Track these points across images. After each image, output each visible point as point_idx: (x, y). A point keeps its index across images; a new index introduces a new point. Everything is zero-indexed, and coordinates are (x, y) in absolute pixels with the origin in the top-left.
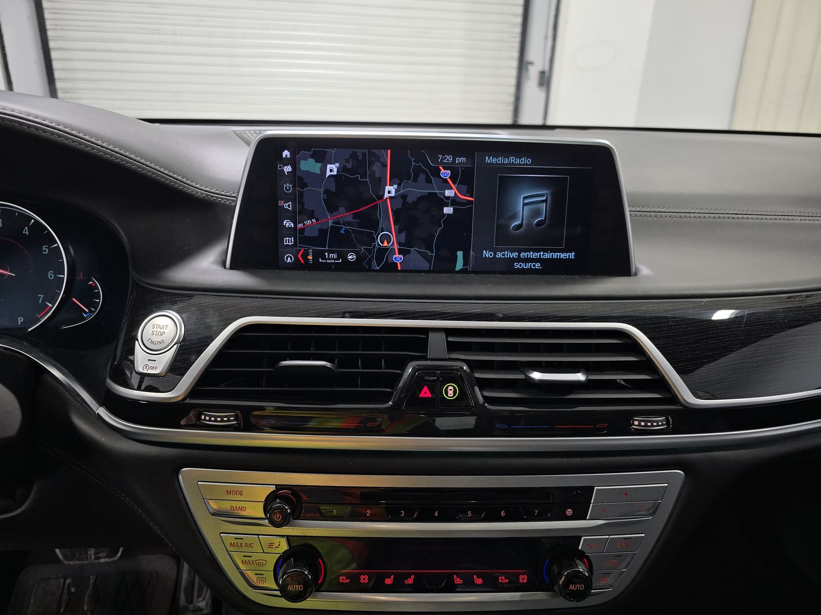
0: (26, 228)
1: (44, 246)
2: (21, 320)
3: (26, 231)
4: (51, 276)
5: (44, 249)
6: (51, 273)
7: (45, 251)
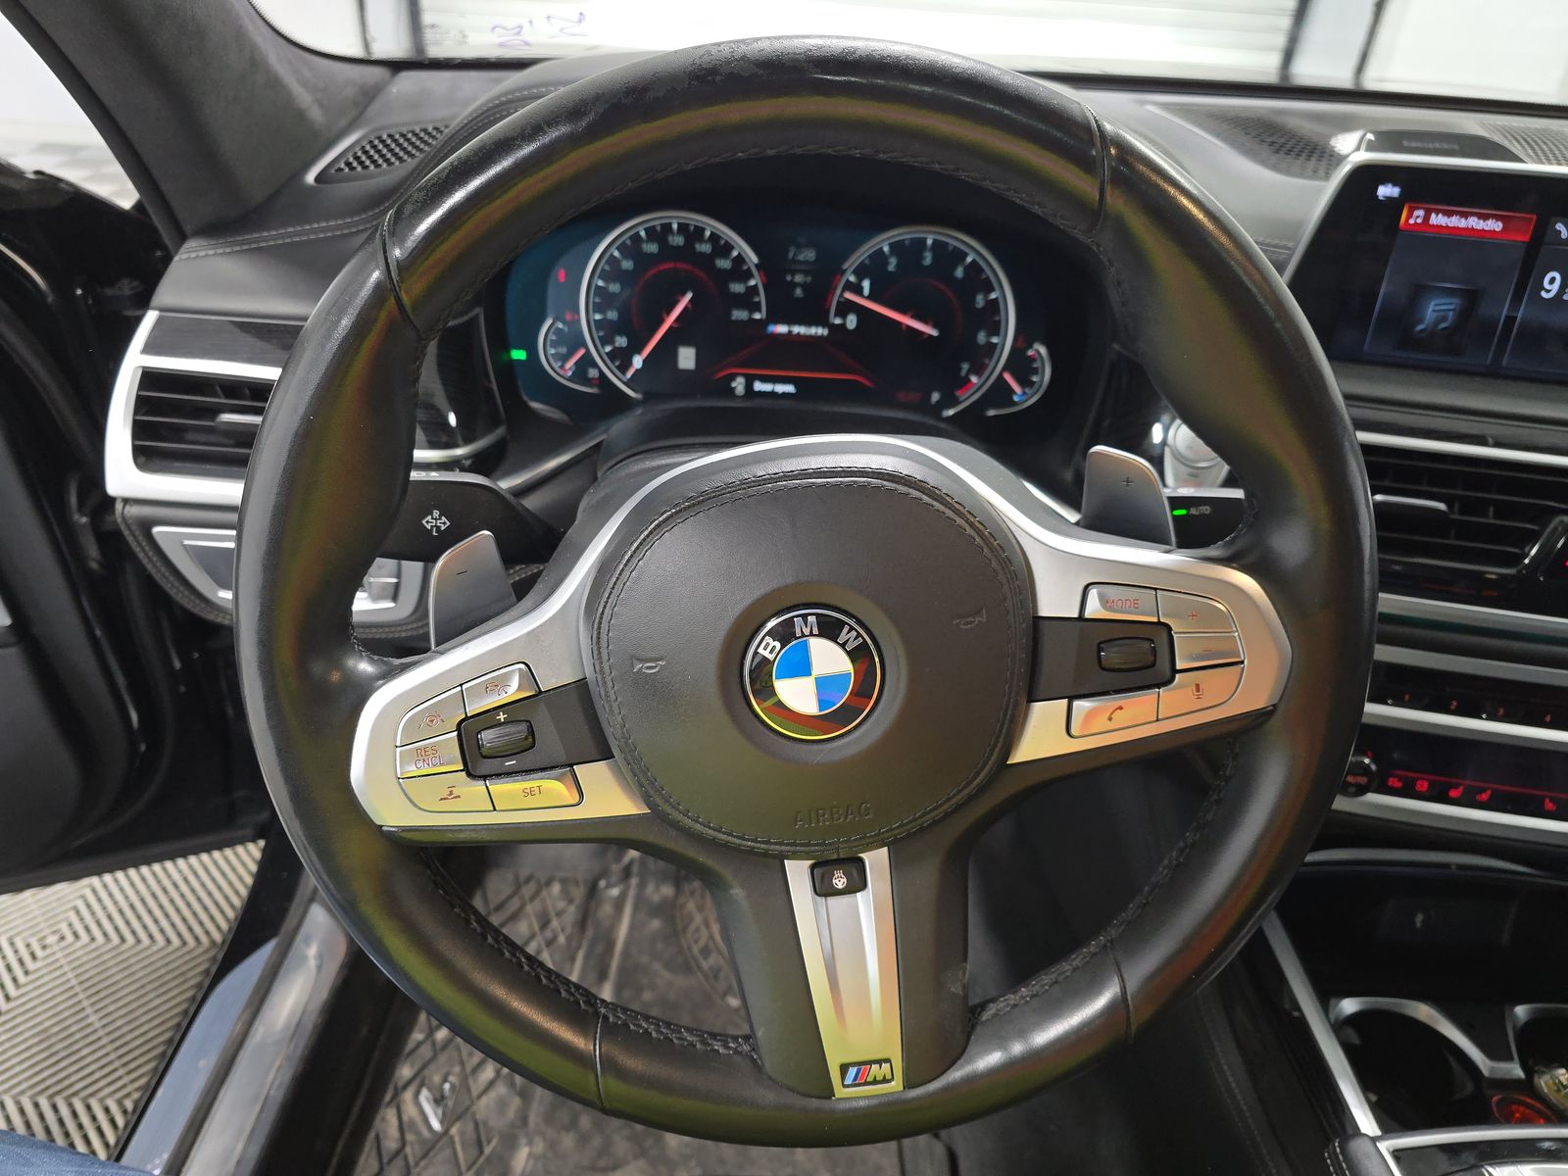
0: (960, 268)
1: (979, 297)
7: (979, 303)
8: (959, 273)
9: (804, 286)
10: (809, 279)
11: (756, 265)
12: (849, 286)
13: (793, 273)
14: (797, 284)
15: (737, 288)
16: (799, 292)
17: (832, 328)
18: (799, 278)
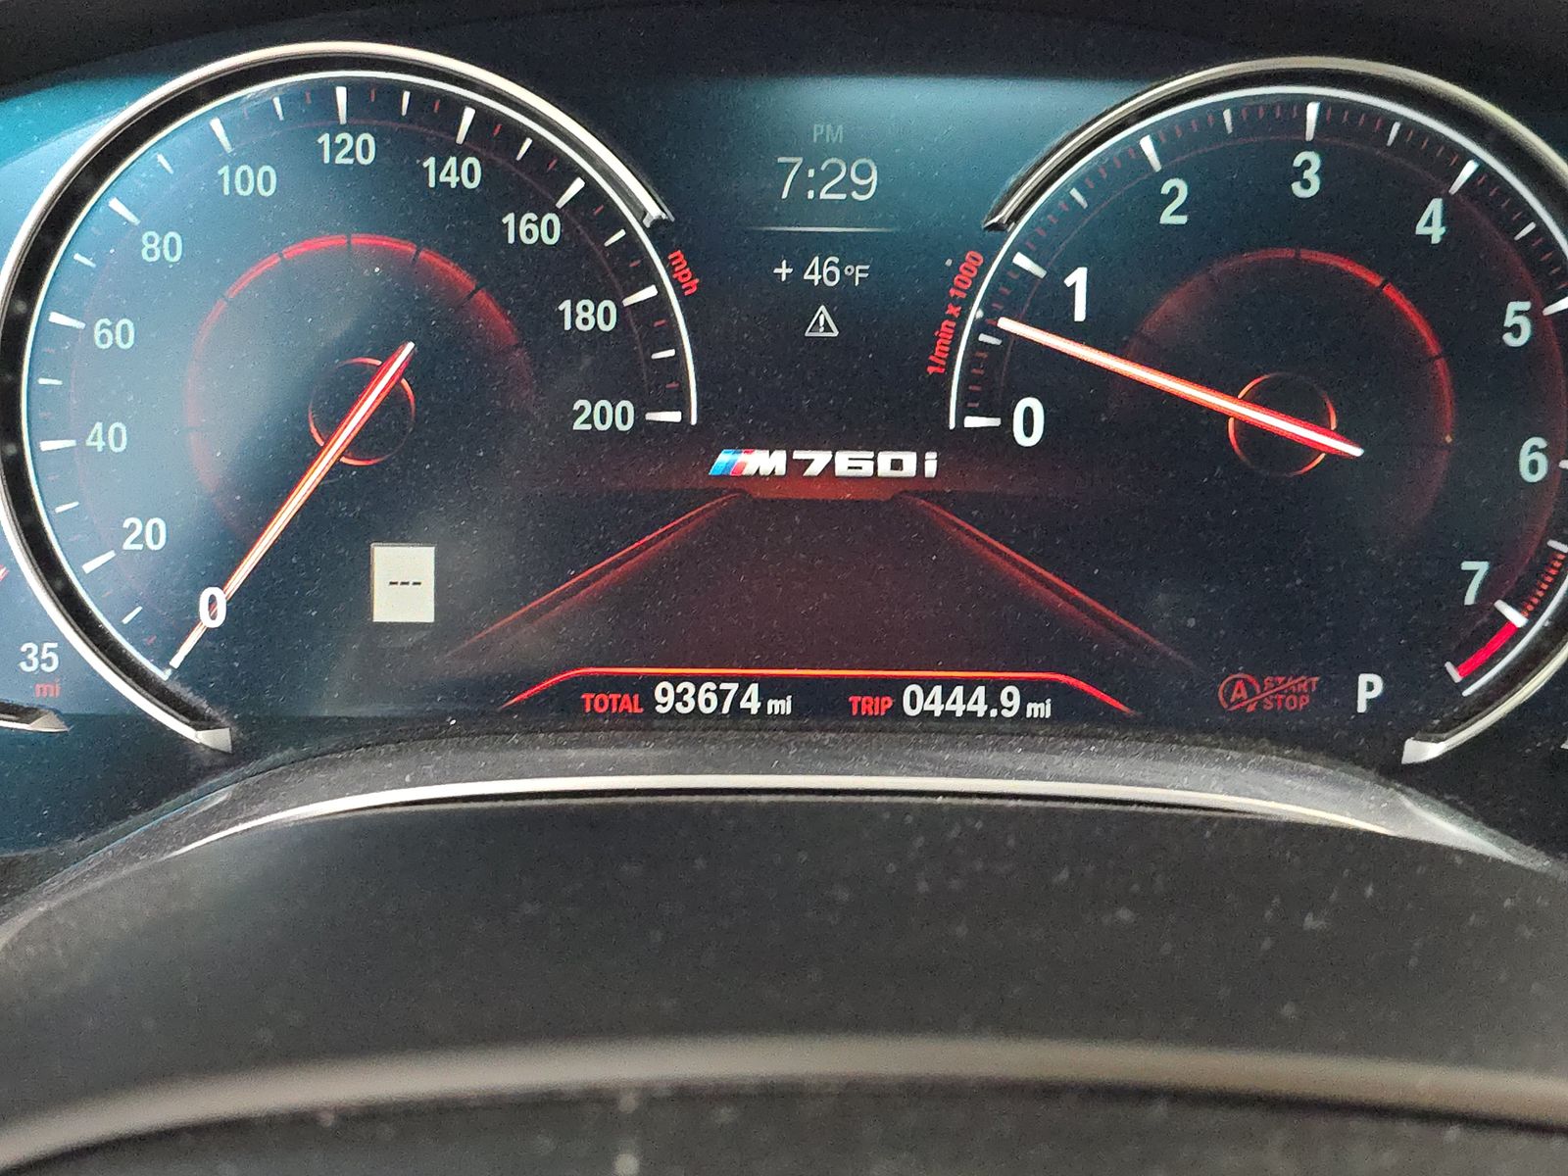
0: (1436, 206)
1: (1513, 307)
2: (1370, 687)
3: (1429, 223)
4: (1534, 467)
5: (1509, 322)
6: (1534, 449)
7: (1516, 330)
8: (1432, 224)
9: (840, 299)
10: (858, 272)
11: (655, 230)
12: (1013, 294)
13: (801, 251)
14: (820, 295)
15: (589, 315)
16: (823, 323)
17: (957, 446)
18: (820, 272)
